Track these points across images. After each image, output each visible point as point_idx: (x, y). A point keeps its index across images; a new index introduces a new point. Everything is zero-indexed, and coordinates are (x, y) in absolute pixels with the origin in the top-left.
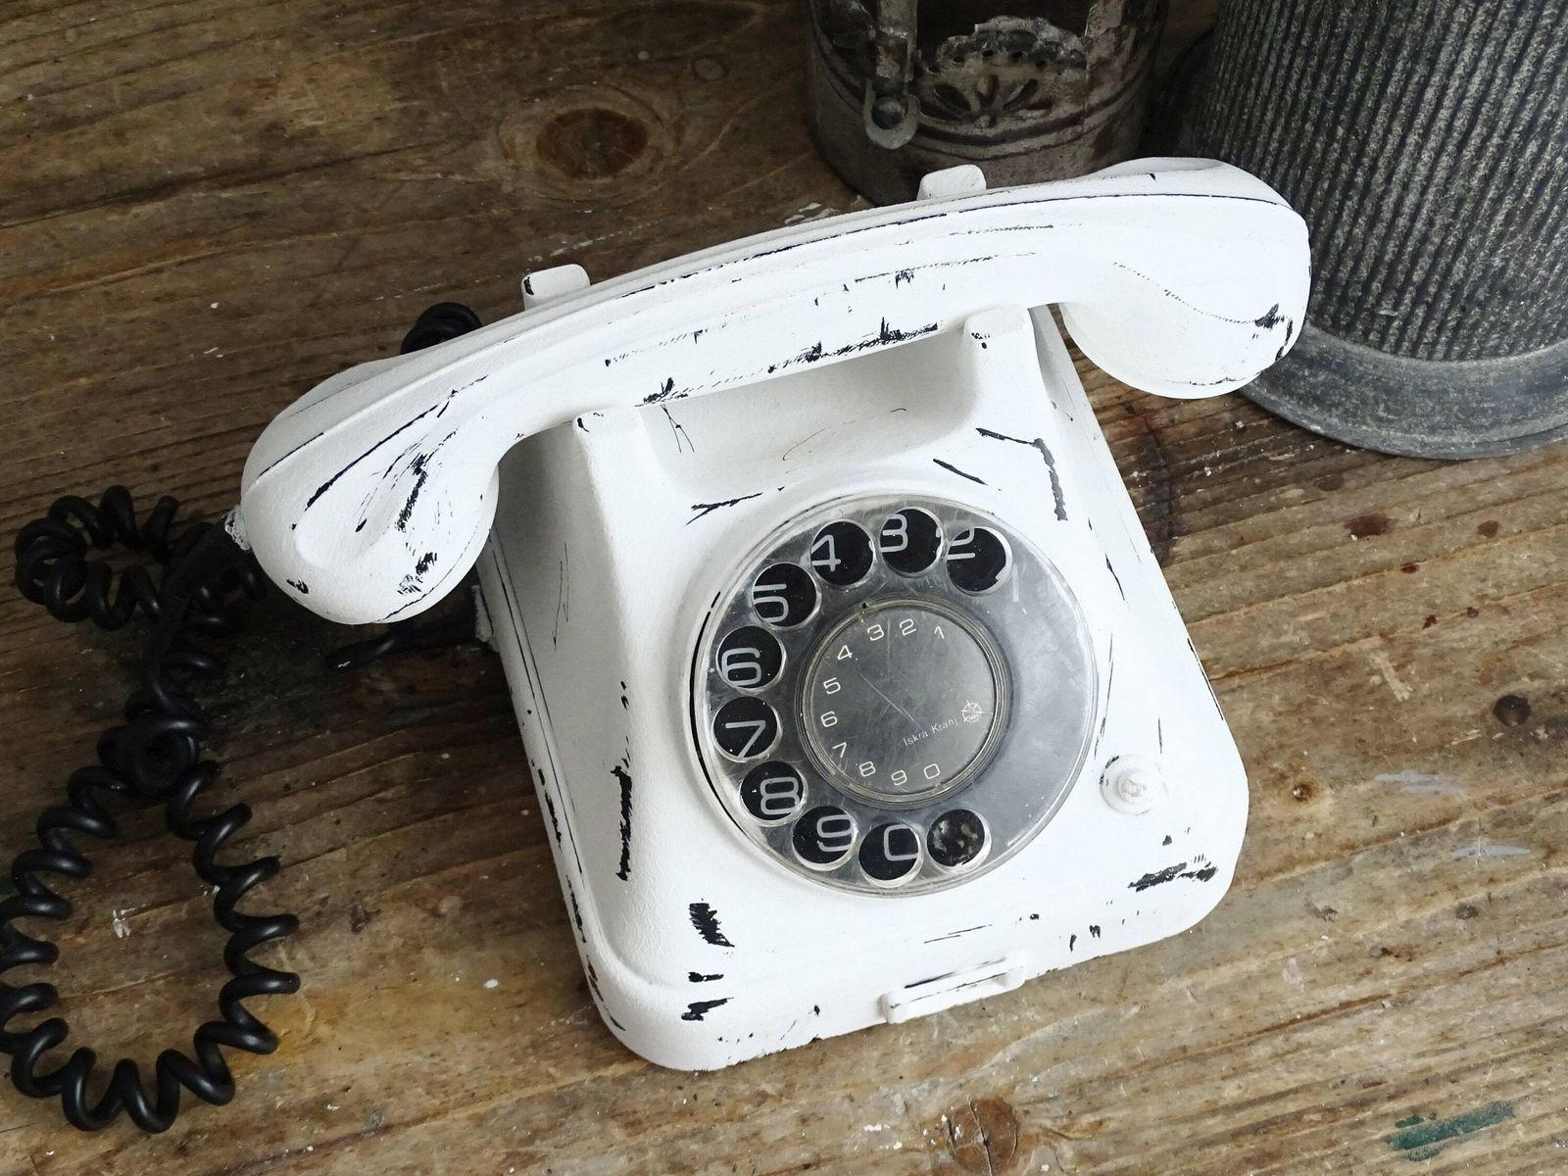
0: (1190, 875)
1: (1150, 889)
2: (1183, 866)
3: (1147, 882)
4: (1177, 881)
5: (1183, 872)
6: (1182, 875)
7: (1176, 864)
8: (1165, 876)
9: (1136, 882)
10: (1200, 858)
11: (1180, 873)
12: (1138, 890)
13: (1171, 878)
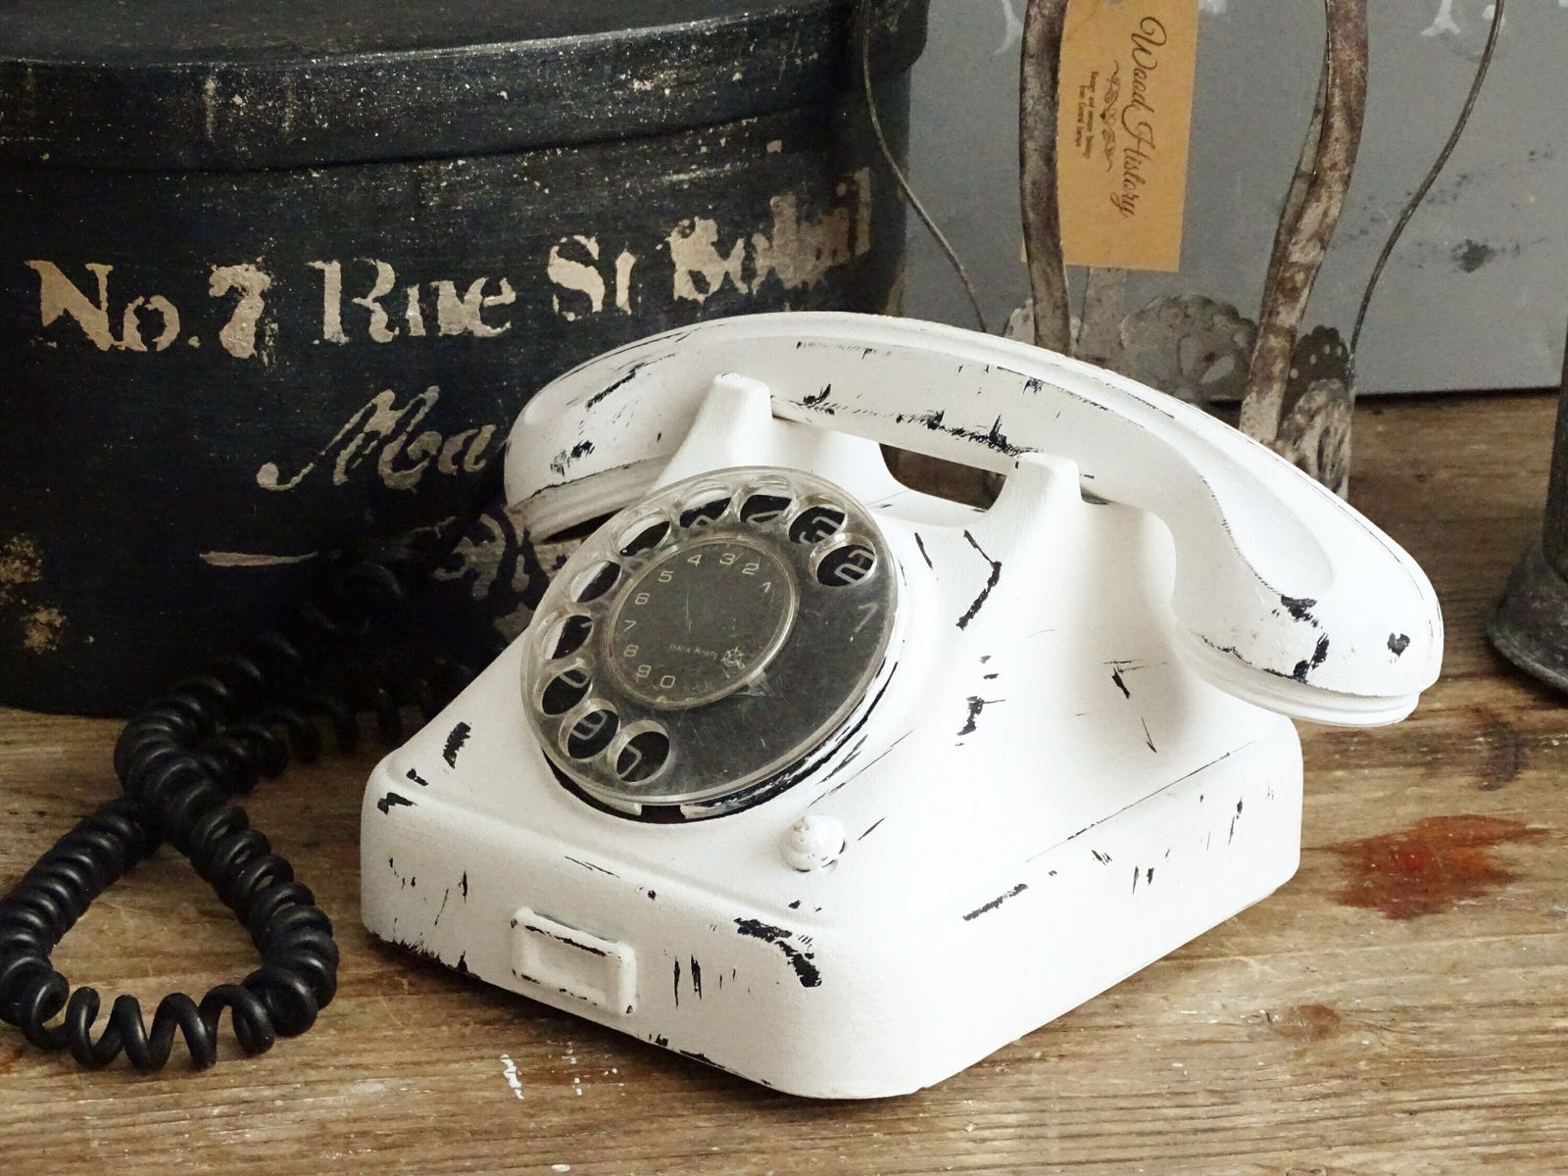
0: (788, 950)
1: (749, 937)
2: (788, 934)
3: (750, 928)
4: (774, 947)
5: (784, 940)
6: (782, 944)
7: (785, 929)
8: (766, 933)
9: (744, 919)
10: (807, 940)
11: (780, 939)
12: (740, 931)
13: (770, 940)
